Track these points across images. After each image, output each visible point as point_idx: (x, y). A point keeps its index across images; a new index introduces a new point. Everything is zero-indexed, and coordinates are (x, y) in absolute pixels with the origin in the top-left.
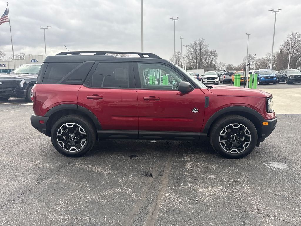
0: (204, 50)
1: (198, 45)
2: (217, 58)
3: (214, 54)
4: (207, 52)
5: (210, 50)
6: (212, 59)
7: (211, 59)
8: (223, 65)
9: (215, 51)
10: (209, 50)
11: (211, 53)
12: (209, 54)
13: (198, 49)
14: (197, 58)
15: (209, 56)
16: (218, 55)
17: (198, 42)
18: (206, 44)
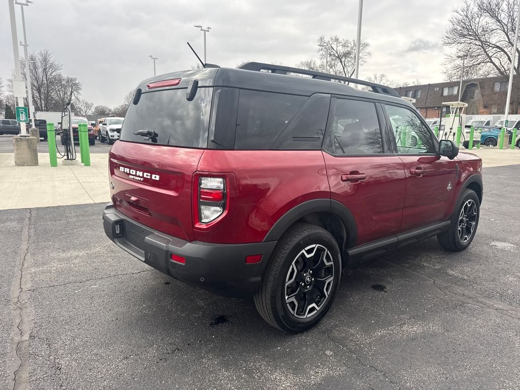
0: (53, 74)
1: (39, 64)
2: (80, 92)
3: (73, 85)
4: (59, 80)
5: (65, 76)
6: (71, 94)
7: (69, 94)
8: (88, 106)
9: (75, 79)
10: (63, 76)
11: (68, 82)
12: (63, 83)
13: (40, 71)
14: (39, 88)
15: (65, 87)
16: (82, 87)
17: (39, 59)
18: (56, 63)
